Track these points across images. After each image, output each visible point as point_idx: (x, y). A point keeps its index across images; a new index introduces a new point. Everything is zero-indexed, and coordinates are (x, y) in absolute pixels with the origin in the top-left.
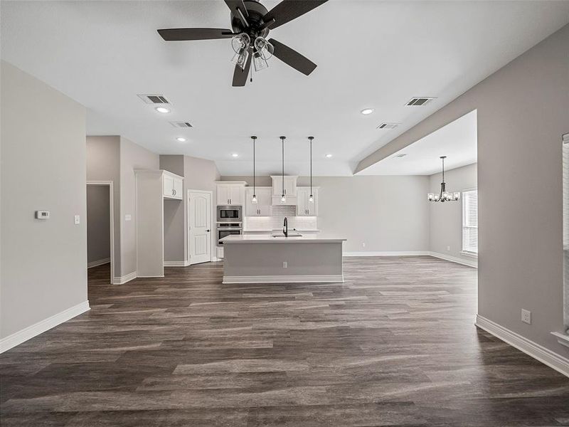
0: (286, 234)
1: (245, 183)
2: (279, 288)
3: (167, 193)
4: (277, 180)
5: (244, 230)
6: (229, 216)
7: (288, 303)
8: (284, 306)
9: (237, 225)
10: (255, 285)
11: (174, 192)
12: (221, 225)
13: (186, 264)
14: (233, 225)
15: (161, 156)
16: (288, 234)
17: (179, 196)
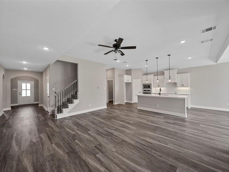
0: (160, 94)
1: (154, 75)
2: (154, 113)
3: (126, 81)
4: (166, 73)
5: (152, 92)
6: (147, 87)
7: (150, 117)
8: (148, 117)
9: (150, 91)
10: (143, 110)
11: (128, 81)
12: (144, 90)
13: (133, 102)
14: (148, 91)
15: (126, 70)
16: (161, 94)
17: (130, 81)
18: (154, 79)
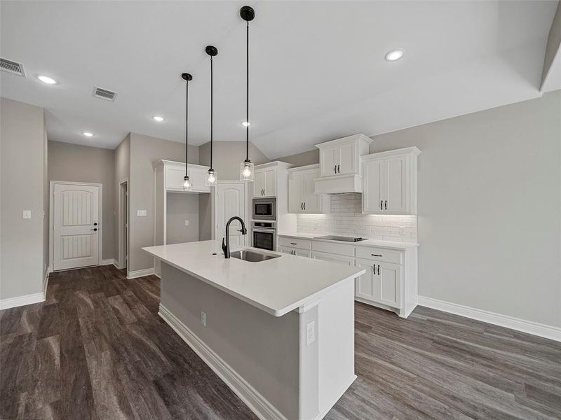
3: (173, 186)
6: (263, 213)
14: (266, 225)
18: (290, 181)
